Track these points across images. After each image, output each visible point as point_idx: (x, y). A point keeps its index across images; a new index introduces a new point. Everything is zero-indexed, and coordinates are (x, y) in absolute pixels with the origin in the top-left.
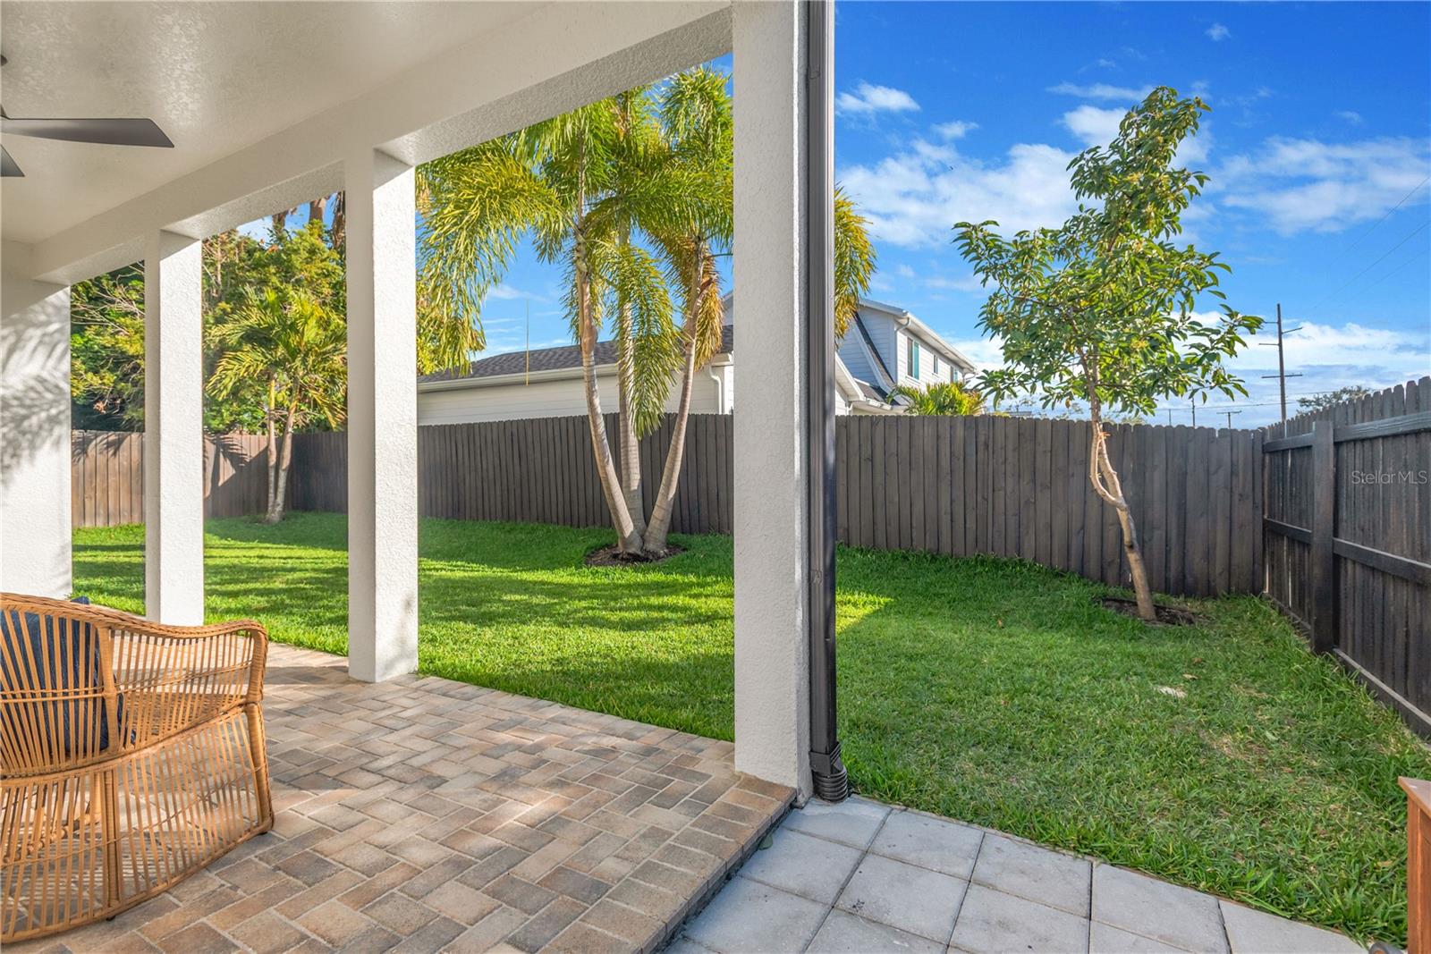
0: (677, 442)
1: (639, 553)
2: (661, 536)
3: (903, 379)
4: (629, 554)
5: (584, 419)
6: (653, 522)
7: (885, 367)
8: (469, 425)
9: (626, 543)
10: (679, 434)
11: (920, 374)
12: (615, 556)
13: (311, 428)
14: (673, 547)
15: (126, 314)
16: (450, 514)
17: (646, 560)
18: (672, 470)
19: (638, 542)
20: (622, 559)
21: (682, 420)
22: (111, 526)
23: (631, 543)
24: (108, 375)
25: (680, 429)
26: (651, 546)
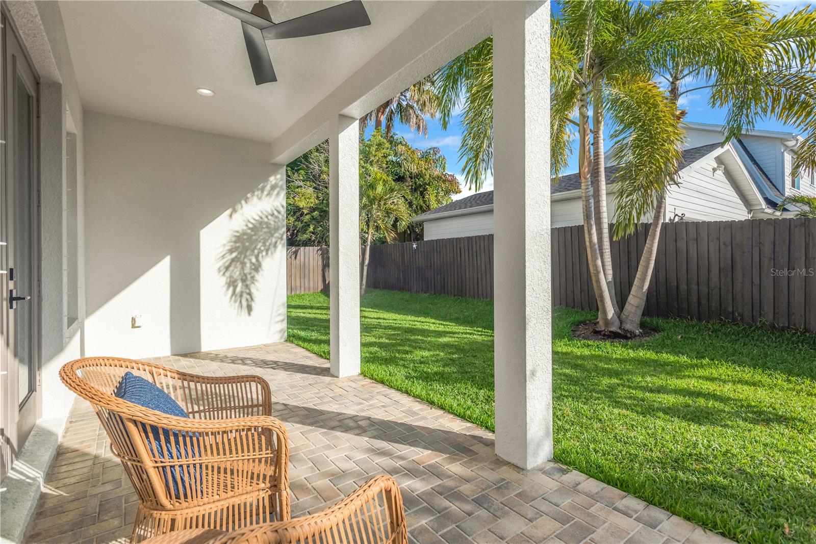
0: (652, 245)
1: (619, 331)
2: (637, 319)
3: (789, 191)
4: (610, 332)
5: (580, 229)
6: (628, 307)
7: (771, 182)
8: (469, 238)
9: (607, 323)
10: (654, 238)
11: (801, 186)
12: (596, 333)
13: (377, 242)
14: (648, 329)
15: (298, 187)
16: (456, 293)
17: (625, 337)
18: (647, 267)
19: (617, 323)
20: (604, 335)
21: (657, 227)
22: (293, 294)
23: (613, 323)
24: (291, 218)
25: (654, 235)
26: (628, 326)
